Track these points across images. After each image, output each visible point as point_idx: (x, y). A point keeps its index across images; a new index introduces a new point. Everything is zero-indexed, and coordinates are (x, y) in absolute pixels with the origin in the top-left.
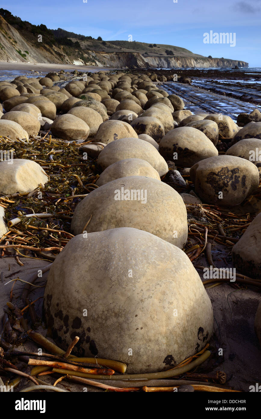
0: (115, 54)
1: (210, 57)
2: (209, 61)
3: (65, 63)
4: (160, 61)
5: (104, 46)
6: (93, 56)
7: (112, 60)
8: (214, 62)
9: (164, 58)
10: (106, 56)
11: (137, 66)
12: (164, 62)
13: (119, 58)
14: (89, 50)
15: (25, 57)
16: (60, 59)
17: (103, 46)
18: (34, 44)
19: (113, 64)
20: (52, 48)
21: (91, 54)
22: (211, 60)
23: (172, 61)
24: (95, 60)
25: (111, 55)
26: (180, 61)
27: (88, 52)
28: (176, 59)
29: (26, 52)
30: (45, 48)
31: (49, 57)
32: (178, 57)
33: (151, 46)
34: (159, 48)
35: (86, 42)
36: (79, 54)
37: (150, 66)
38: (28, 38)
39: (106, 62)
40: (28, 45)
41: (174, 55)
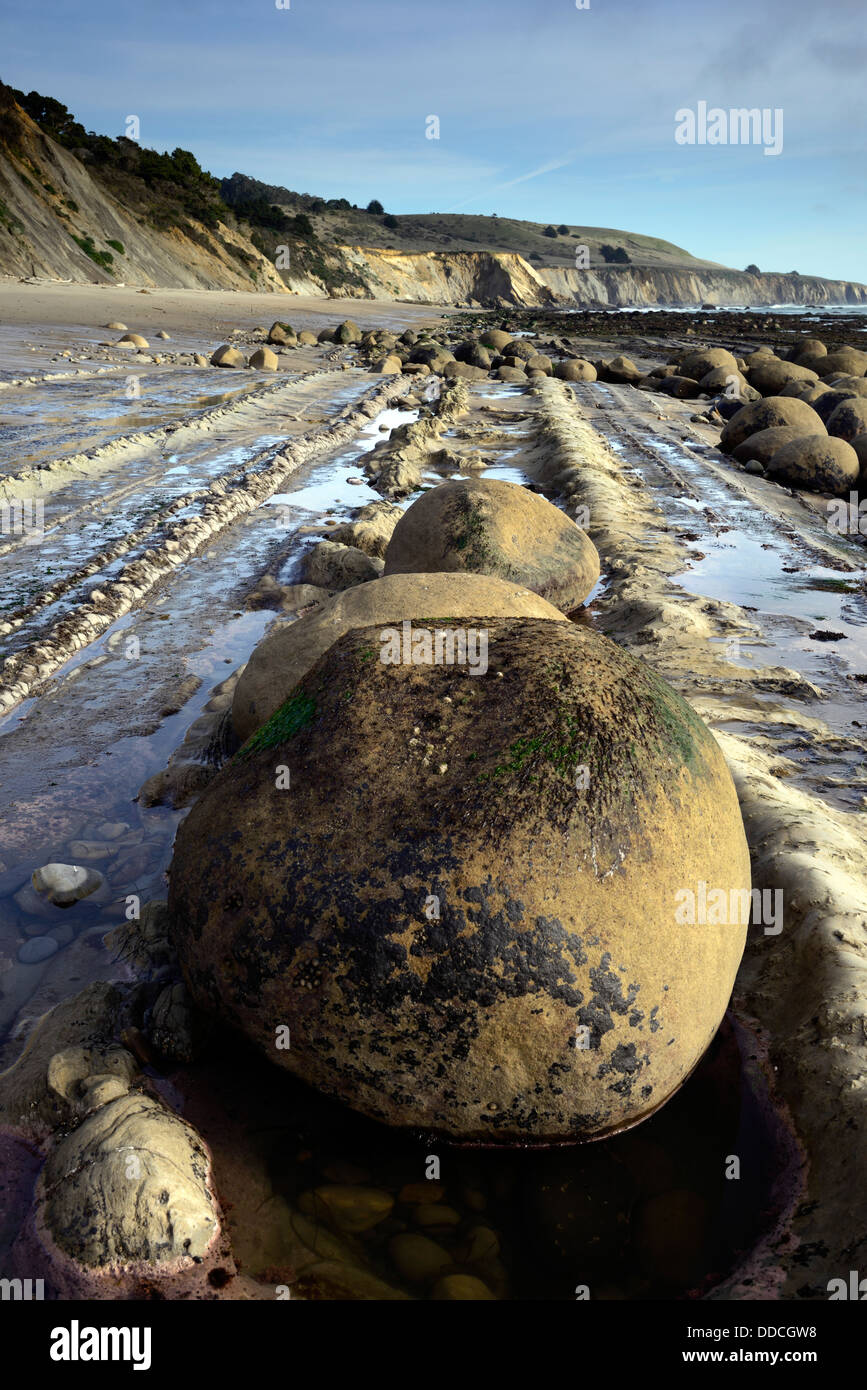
0: (434, 258)
1: (752, 269)
2: (749, 282)
3: (264, 288)
4: (582, 284)
5: (390, 232)
6: (356, 266)
7: (422, 279)
8: (765, 286)
9: (596, 272)
10: (400, 266)
11: (512, 299)
12: (598, 285)
13: (448, 272)
14: (343, 243)
15: (108, 265)
16: (244, 273)
17: (386, 232)
18: (145, 217)
19: (426, 294)
20: (215, 234)
21: (351, 258)
22: (757, 280)
23: (625, 284)
24: (365, 280)
25: (420, 261)
26: (650, 282)
27: (340, 251)
28: (638, 273)
29: (114, 244)
30: (189, 232)
31: (204, 266)
32: (645, 268)
33: (549, 231)
34: (576, 240)
35: (328, 218)
36: (308, 255)
37: (555, 301)
38: (125, 195)
39: (401, 286)
40: (124, 219)
41: (630, 261)
